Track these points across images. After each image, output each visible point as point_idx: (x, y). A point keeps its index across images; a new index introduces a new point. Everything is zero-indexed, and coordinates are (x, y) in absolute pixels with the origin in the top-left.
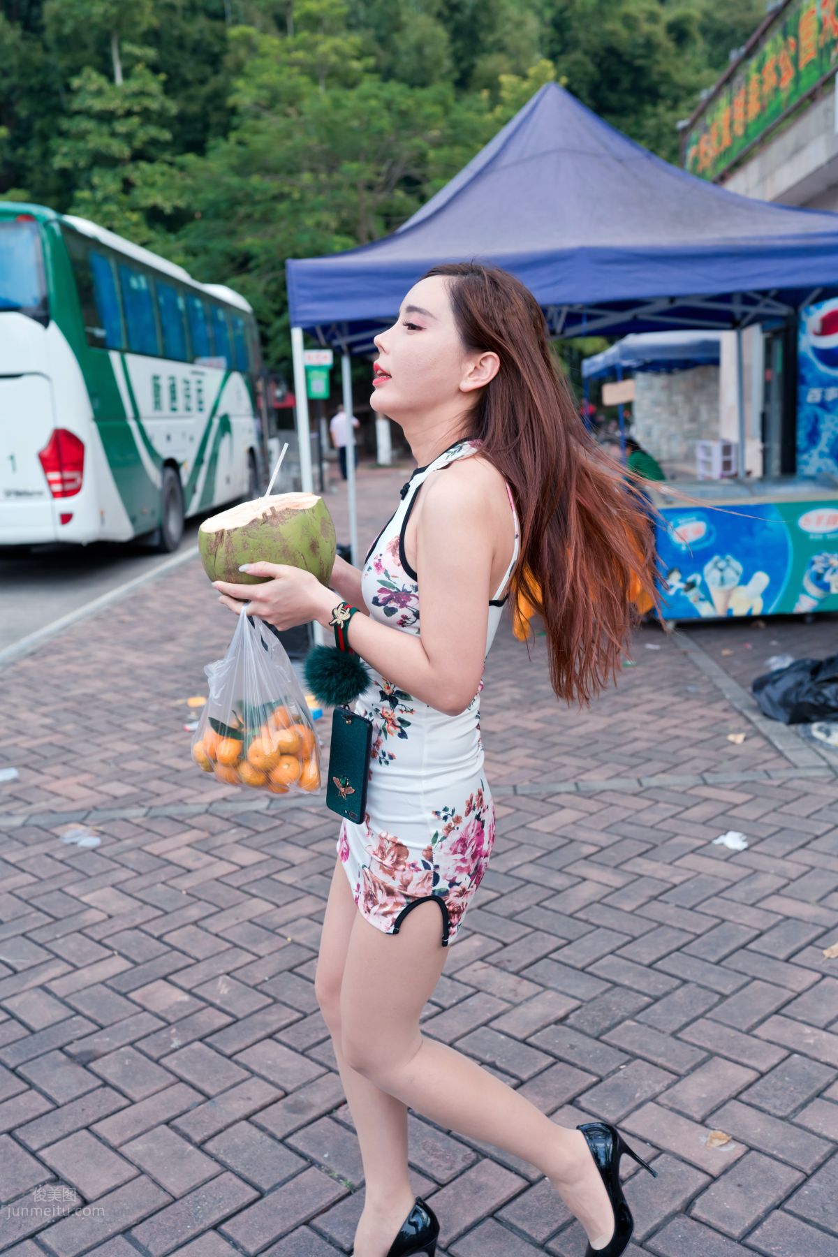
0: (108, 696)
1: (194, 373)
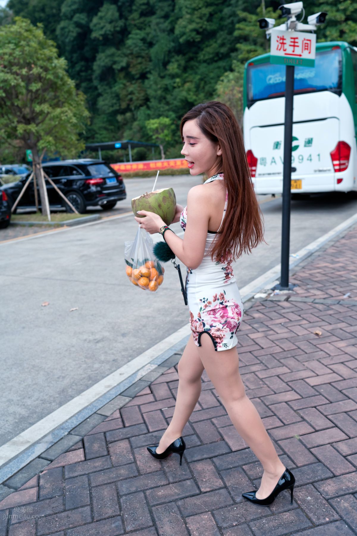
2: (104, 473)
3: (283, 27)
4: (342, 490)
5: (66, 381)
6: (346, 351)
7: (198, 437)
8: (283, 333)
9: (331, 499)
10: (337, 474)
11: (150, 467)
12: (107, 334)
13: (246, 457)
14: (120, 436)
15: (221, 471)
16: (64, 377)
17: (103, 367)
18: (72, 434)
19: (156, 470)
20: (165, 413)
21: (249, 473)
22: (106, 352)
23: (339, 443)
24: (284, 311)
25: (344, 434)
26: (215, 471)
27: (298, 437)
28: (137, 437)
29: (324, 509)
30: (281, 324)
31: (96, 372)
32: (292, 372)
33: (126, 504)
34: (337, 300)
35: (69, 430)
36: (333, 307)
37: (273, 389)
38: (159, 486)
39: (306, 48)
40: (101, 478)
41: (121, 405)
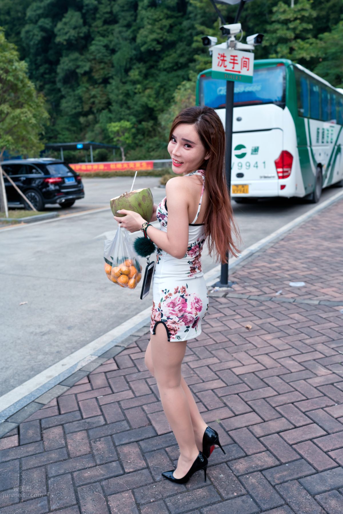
0: (325, 258)
1: (331, 127)
2: (35, 457)
3: (224, 45)
4: (252, 467)
5: (9, 372)
6: (272, 344)
7: (128, 422)
8: (217, 326)
9: (241, 476)
10: (249, 453)
11: (80, 450)
12: (53, 327)
13: (170, 440)
14: (54, 422)
15: (145, 453)
16: (7, 368)
17: (46, 359)
18: (8, 422)
19: (85, 453)
20: (100, 401)
21: (171, 454)
22: (51, 345)
23: (255, 426)
24: (221, 306)
25: (260, 418)
26: (140, 453)
27: (219, 422)
28: (71, 423)
29: (234, 485)
30: (216, 318)
31: (39, 363)
32: (221, 362)
33: (53, 485)
34: (269, 297)
35: (6, 418)
36: (265, 303)
37: (202, 378)
38: (86, 468)
39: (245, 65)
40: (33, 462)
41: (59, 394)
